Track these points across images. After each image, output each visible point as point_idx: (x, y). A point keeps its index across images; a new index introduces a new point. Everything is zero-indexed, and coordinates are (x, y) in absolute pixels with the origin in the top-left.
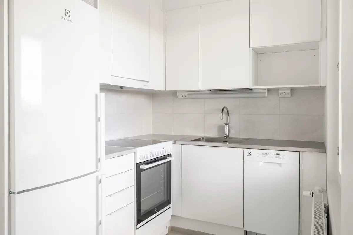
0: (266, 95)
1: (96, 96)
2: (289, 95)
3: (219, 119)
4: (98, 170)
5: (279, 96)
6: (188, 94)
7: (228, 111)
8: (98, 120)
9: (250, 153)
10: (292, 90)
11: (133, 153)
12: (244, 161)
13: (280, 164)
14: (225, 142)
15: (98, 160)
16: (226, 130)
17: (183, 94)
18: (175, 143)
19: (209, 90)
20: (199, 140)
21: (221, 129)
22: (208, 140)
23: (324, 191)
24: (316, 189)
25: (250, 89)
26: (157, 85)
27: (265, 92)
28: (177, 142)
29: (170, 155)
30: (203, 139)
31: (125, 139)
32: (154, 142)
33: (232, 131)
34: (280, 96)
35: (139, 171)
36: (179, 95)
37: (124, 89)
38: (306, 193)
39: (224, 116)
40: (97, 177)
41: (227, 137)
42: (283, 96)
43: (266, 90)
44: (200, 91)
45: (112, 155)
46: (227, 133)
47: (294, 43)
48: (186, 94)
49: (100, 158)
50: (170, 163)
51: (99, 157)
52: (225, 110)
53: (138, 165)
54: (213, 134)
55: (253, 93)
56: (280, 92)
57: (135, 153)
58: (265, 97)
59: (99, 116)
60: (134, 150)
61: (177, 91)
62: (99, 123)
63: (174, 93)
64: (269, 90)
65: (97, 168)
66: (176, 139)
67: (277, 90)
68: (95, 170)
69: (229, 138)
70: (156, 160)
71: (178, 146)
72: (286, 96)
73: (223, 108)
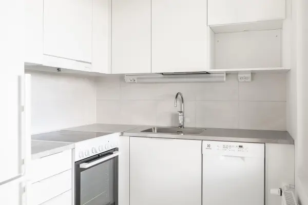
0: (225, 79)
1: (19, 78)
2: (250, 80)
3: (172, 106)
4: (22, 174)
5: (238, 80)
6: (138, 78)
7: (182, 98)
8: (21, 109)
9: (209, 146)
10: (253, 73)
11: (71, 150)
12: (202, 155)
13: (243, 158)
14: (179, 132)
15: (22, 162)
16: (181, 118)
17: (131, 78)
18: (122, 134)
19: (161, 73)
20: (150, 131)
21: (175, 117)
22: (161, 130)
23: (292, 187)
24: (284, 185)
25: (207, 73)
26: (102, 67)
27: (223, 77)
28: (125, 134)
29: (116, 149)
30: (154, 129)
31: (62, 132)
32: (99, 134)
33: (187, 120)
34: (240, 80)
35: (78, 170)
36: (128, 79)
37: (62, 72)
38: (274, 191)
39: (179, 103)
40: (20, 184)
41: (181, 127)
42: (243, 80)
43: (225, 74)
44: (151, 74)
45: (41, 154)
46: (181, 122)
47: (256, 21)
48: (135, 78)
49: (24, 160)
50: (116, 159)
51: (23, 158)
52: (179, 95)
53: (77, 164)
54: (166, 123)
55: (210, 77)
56: (240, 76)
57: (73, 149)
58: (223, 82)
59: (22, 104)
60: (71, 145)
61: (124, 74)
62: (22, 113)
63: (121, 77)
64: (227, 74)
65: (20, 171)
66: (124, 130)
67: (236, 73)
68: (17, 175)
69: (184, 128)
70: (99, 156)
71: (126, 139)
72: (246, 81)
73: (177, 94)
